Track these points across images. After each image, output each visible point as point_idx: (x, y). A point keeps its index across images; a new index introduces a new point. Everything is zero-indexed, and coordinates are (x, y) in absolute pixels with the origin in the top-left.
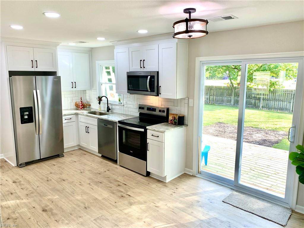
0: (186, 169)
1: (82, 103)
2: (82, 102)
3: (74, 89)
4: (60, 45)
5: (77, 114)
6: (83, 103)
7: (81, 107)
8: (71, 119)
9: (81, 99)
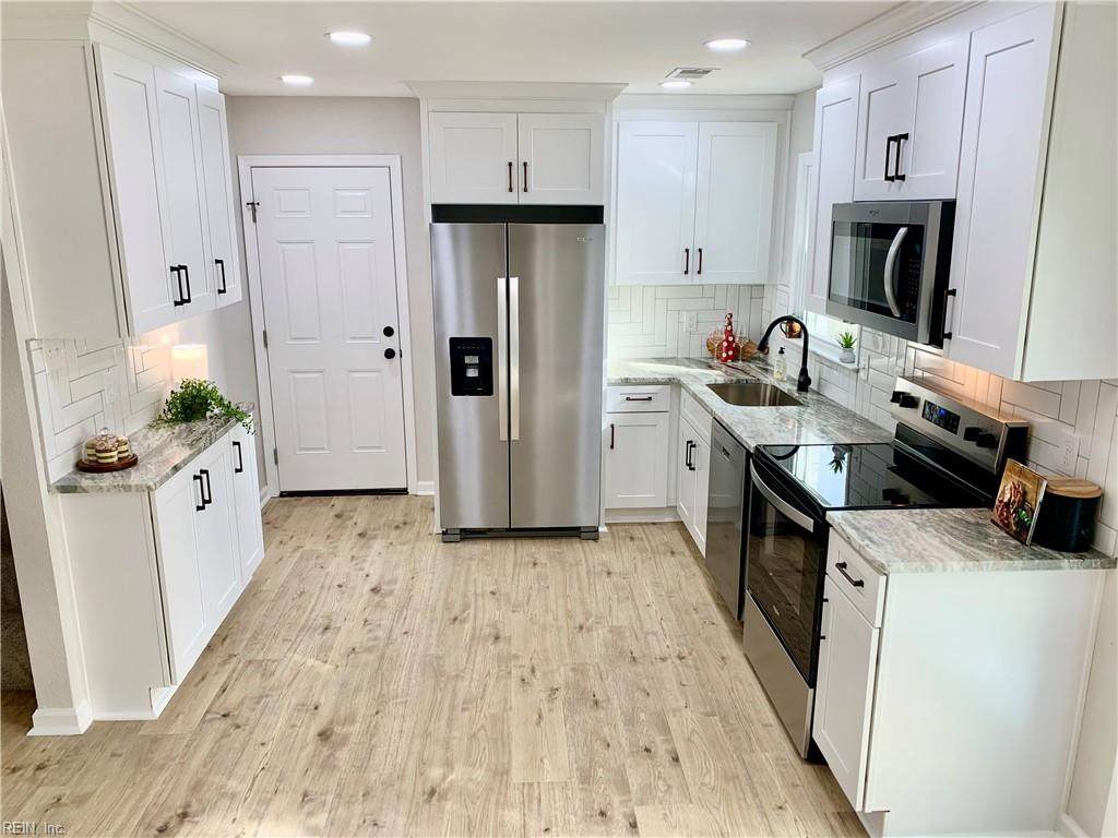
0: (1064, 817)
1: (731, 339)
2: (729, 333)
3: (693, 279)
4: (624, 91)
5: (673, 383)
6: (734, 341)
7: (724, 355)
8: (650, 399)
9: (730, 324)
